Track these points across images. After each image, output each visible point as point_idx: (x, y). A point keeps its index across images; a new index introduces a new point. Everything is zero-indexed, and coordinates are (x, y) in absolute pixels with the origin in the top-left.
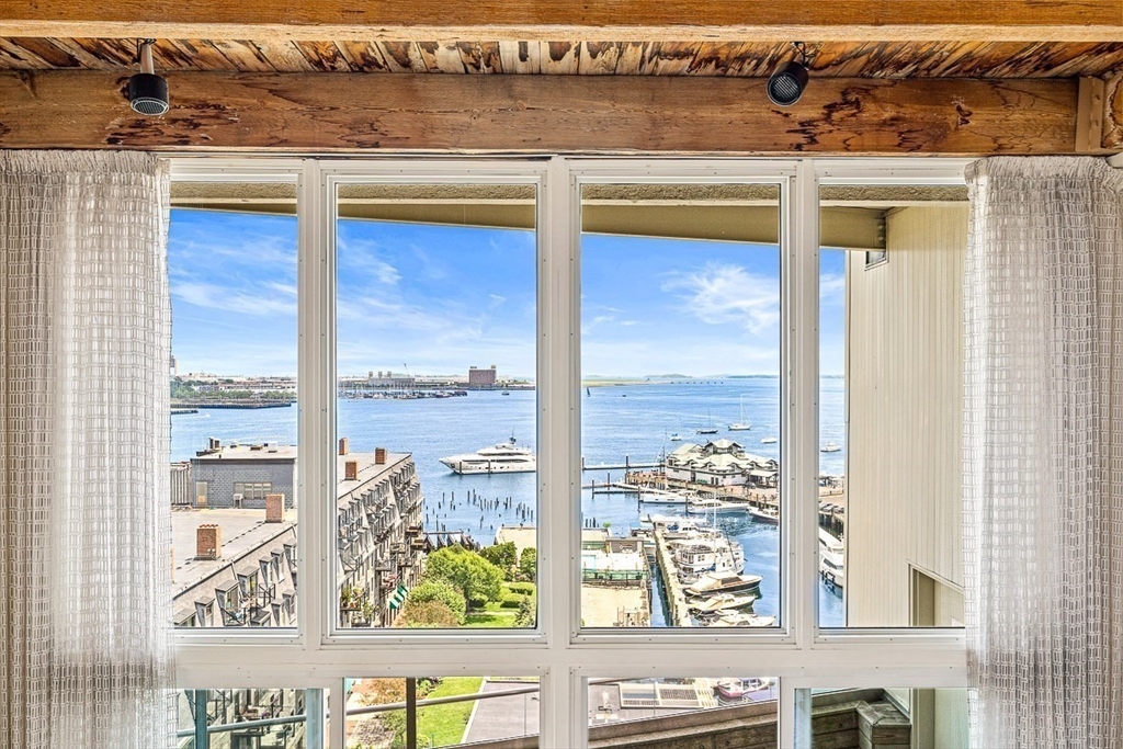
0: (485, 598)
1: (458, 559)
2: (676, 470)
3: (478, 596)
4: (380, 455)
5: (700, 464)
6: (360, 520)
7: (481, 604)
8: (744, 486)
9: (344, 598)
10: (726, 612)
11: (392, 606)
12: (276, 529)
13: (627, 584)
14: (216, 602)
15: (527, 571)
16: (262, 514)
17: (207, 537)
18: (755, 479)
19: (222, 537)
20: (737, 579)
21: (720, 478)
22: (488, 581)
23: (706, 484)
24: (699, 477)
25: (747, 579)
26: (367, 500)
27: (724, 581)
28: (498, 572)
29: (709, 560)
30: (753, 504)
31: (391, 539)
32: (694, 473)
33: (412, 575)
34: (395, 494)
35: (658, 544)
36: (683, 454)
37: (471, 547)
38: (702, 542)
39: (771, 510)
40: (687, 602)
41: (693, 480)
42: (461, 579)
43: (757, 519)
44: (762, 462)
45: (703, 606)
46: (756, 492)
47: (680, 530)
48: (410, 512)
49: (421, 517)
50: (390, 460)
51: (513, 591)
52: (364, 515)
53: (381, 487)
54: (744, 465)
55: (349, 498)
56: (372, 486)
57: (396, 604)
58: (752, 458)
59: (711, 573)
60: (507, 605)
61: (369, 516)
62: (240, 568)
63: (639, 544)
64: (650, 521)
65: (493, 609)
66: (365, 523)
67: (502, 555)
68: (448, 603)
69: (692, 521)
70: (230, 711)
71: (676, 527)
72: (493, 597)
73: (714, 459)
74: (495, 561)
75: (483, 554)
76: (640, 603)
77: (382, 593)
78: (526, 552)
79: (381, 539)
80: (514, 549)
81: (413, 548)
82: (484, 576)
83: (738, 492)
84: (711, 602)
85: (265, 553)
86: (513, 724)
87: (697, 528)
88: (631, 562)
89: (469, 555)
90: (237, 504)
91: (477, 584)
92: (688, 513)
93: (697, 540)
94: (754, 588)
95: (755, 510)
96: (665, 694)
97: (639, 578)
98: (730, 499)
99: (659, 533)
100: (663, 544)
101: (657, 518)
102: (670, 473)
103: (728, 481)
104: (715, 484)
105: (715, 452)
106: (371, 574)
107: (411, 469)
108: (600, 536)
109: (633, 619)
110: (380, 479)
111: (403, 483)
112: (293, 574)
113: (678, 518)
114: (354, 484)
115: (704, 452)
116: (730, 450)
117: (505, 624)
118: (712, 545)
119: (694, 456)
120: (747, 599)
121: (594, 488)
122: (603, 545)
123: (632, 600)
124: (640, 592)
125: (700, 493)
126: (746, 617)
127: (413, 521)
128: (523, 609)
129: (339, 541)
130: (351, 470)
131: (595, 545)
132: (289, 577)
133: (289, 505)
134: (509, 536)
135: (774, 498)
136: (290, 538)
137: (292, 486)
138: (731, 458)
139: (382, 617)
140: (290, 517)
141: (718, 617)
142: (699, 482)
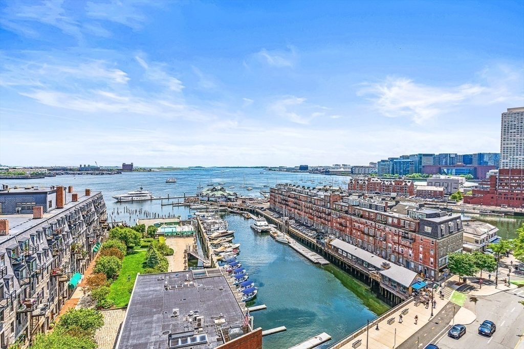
0: (134, 245)
1: (123, 231)
2: (203, 197)
3: (131, 245)
4: (88, 192)
5: (211, 194)
6: (79, 217)
7: (132, 247)
8: (226, 201)
9: (73, 249)
10: (224, 243)
11: (94, 251)
12: (39, 221)
13: (188, 236)
14: (6, 254)
15: (150, 234)
16: (32, 216)
17: (2, 225)
18: (229, 199)
19: (10, 225)
20: (227, 232)
21: (218, 199)
22: (136, 238)
23: (213, 201)
24: (210, 199)
25: (230, 232)
26: (82, 209)
27: (222, 233)
28: (139, 235)
29: (217, 226)
30: (229, 207)
31: (94, 224)
32: (209, 198)
33: (102, 239)
34: (95, 207)
35: (198, 222)
36: (204, 191)
37: (127, 227)
38: (214, 220)
39: (236, 209)
40: (210, 241)
41: (208, 200)
42: (124, 239)
43: (231, 212)
44: (232, 193)
45: (215, 242)
46: (229, 203)
47: (205, 217)
48: (101, 214)
49: (106, 216)
50: (92, 194)
51: (145, 241)
52: (81, 215)
53: (88, 205)
54: (225, 194)
55: (74, 208)
56: (84, 204)
57: (96, 250)
58: (228, 192)
59: (218, 231)
60: (143, 247)
61: (83, 216)
62: (20, 238)
63: (192, 222)
64: (195, 214)
65: (137, 249)
66: (82, 218)
67: (141, 229)
68: (119, 248)
69: (210, 214)
70: (15, 303)
71: (204, 216)
72: (137, 244)
73: (215, 193)
74: (137, 231)
75: (132, 228)
76: (194, 242)
77: (89, 246)
78: (149, 227)
79: (89, 224)
80: (145, 226)
81: (103, 228)
82: (134, 236)
83: (224, 203)
84: (218, 240)
85: (33, 231)
86: (151, 291)
87: (212, 216)
88: (187, 228)
89: (127, 230)
90: (18, 212)
91: (131, 240)
92: (207, 212)
93: (210, 220)
94: (232, 235)
95: (230, 210)
96: (209, 272)
97: (192, 233)
98: (221, 206)
99: (198, 219)
100: (200, 222)
101: (197, 213)
102: (200, 198)
103: (221, 199)
104: (216, 201)
105: (216, 191)
106: (85, 239)
107: (101, 198)
108: (177, 220)
109: (191, 248)
110: (88, 201)
111: (98, 203)
112: (48, 240)
113: (204, 213)
114: (76, 203)
115: (212, 190)
116: (221, 190)
117: (142, 254)
118: (217, 221)
119: (209, 192)
120: (231, 239)
121: (173, 204)
122: (178, 223)
123: (191, 241)
124: (193, 239)
125: (211, 204)
126: (231, 244)
127: (103, 218)
128: (150, 247)
129: (69, 226)
130: (75, 198)
131: (175, 223)
132: (46, 241)
133: (45, 211)
134: (142, 222)
135: (236, 205)
136: (46, 225)
137: (46, 203)
138: (222, 192)
139: (90, 256)
140: (45, 216)
141: (221, 245)
142: (211, 201)
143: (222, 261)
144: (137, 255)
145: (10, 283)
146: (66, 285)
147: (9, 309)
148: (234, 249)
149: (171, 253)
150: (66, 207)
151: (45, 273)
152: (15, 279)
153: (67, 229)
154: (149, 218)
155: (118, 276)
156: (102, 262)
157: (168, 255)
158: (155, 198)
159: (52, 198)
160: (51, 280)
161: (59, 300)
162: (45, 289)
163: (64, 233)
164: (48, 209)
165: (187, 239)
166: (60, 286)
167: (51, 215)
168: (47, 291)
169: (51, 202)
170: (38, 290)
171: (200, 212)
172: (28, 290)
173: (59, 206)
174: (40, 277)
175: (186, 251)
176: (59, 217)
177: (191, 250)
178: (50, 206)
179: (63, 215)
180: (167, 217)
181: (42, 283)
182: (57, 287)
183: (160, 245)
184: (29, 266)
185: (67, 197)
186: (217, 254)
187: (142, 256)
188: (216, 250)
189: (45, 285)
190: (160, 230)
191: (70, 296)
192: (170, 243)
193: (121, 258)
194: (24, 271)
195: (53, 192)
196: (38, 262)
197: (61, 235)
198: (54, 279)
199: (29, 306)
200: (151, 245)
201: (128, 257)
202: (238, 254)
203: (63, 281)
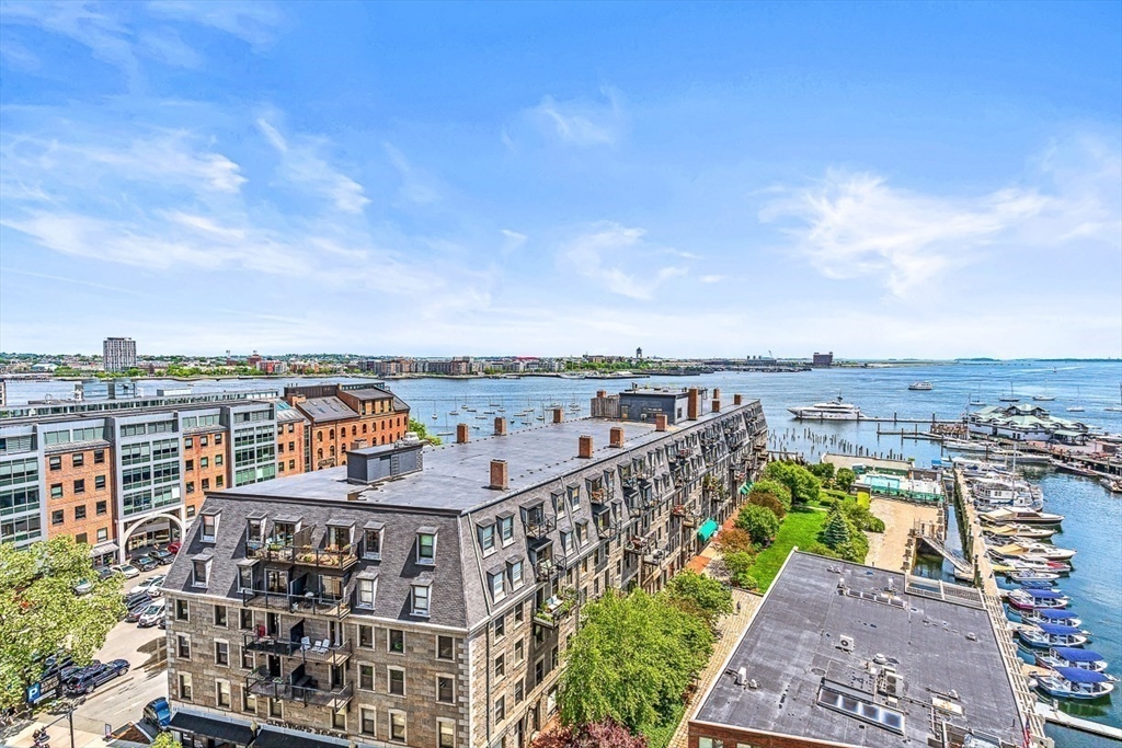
0: (806, 496)
1: (788, 469)
2: (979, 426)
3: (802, 495)
4: (737, 399)
5: (1002, 421)
6: (718, 437)
7: (804, 501)
8: (1047, 442)
9: (706, 482)
10: (1022, 539)
11: (742, 493)
12: (662, 435)
13: (925, 503)
14: (616, 472)
15: (841, 483)
16: (654, 427)
17: (615, 434)
18: (1059, 437)
19: (624, 435)
20: (1035, 515)
21: (1022, 434)
22: (810, 485)
23: (1007, 437)
24: (1000, 431)
25: (1045, 516)
26: (725, 425)
27: (1019, 515)
28: (818, 481)
29: (1006, 496)
30: (1057, 457)
31: (744, 451)
32: (995, 429)
33: (757, 476)
34: (746, 423)
35: (956, 478)
36: (984, 415)
37: (803, 463)
38: (1001, 481)
39: (1075, 464)
40: (981, 525)
41: (995, 434)
42: (790, 482)
43: (1060, 470)
44: (1068, 423)
45: (997, 530)
46: (1058, 447)
47: (979, 471)
48: (756, 436)
49: (765, 441)
50: (743, 403)
51: (830, 495)
52: (722, 434)
53: (736, 419)
54: (1047, 424)
55: (712, 422)
56: (729, 417)
57: (745, 492)
58: (1057, 420)
59: (1009, 507)
60: (824, 504)
61: (726, 435)
62: (635, 454)
63: (939, 476)
64: (950, 461)
65: (813, 505)
66: (722, 438)
67: (824, 471)
68: (778, 496)
69: (992, 465)
70: (624, 537)
71: (975, 468)
72: (814, 496)
73: (1016, 419)
74: (817, 473)
75: (809, 469)
76: (936, 518)
77: (734, 484)
78: (841, 470)
79: (734, 449)
80: (833, 468)
81: (759, 459)
82: (807, 482)
83: (1041, 446)
84: (1005, 528)
85: (652, 448)
86: (810, 585)
87: (997, 470)
88: (924, 487)
89: (796, 468)
90: (643, 420)
91: (802, 486)
92: (987, 459)
93: (992, 479)
95: (1059, 463)
96: (948, 591)
97: (936, 500)
98: (1031, 451)
99: (958, 471)
100: (961, 480)
101: (957, 459)
102: (972, 427)
103: (1031, 436)
104: (1017, 439)
105: (1018, 414)
106: (726, 472)
107: (759, 409)
108: (905, 467)
109: (927, 529)
110: (736, 413)
111: (753, 418)
112: (670, 463)
113: (977, 462)
114: (717, 415)
115: (1007, 413)
116: (1033, 413)
117: (820, 516)
118: (1010, 485)
119: (996, 416)
120: (1046, 532)
121: (902, 434)
122: (906, 474)
123: (930, 516)
124: (937, 511)
125: (1001, 444)
126: (1042, 546)
127: (759, 442)
128: (833, 507)
129: (703, 448)
130: (716, 406)
131: (899, 472)
132: (667, 464)
133: (671, 422)
134: (831, 459)
135: (1080, 453)
136: (668, 441)
137: (673, 410)
138: (1034, 419)
139: (734, 499)
140: (671, 429)
141: (1012, 542)
142: (1001, 436)
143: (1009, 579)
144: (810, 516)
145: (618, 510)
146: (694, 533)
147: (616, 541)
148: (1051, 559)
149: (878, 528)
150: (701, 419)
151: (664, 507)
152: (624, 506)
153: (697, 451)
154: (847, 453)
155: (772, 542)
156: (747, 514)
157: (870, 530)
158: (866, 418)
159: (681, 404)
160: (672, 520)
161: (682, 553)
162: (663, 530)
163: (694, 457)
164: (677, 420)
165: (920, 508)
166: (684, 531)
167: (680, 428)
168: (665, 535)
169: (680, 410)
170: (653, 529)
171: (969, 457)
172: (640, 526)
173: (692, 416)
174: (656, 512)
175: (912, 533)
176: (688, 433)
177: (927, 533)
178: (680, 416)
179: (694, 431)
180: (884, 457)
181: (660, 521)
182: (680, 533)
183: (854, 507)
184: (642, 493)
185: (705, 404)
186: (998, 559)
187: (819, 520)
188: (997, 549)
189: (663, 525)
190: (863, 480)
191: (699, 551)
192: (878, 509)
193: (779, 513)
194: (635, 498)
195: (684, 396)
196: (654, 490)
197: (688, 459)
198: (676, 520)
199: (637, 547)
200: (836, 503)
201: (795, 515)
202: (1064, 575)
203: (689, 527)
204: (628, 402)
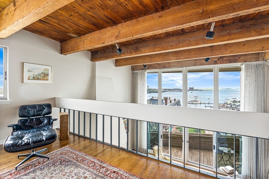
2: (228, 105)
4: (175, 100)
5: (233, 104)
21: (237, 107)
23: (234, 107)
24: (232, 106)
32: (231, 106)
36: (229, 102)
41: (231, 107)
73: (236, 103)
102: (226, 105)
105: (236, 102)
107: (179, 102)
110: (175, 103)
114: (171, 104)
115: (234, 102)
119: (231, 103)
121: (211, 107)
125: (232, 109)
130: (171, 102)
137: (162, 103)
142: (232, 107)
150: (168, 105)
158: (202, 103)
159: (164, 101)
169: (164, 103)
173: (166, 104)
185: (168, 101)
203: (167, 129)
204: (152, 101)
